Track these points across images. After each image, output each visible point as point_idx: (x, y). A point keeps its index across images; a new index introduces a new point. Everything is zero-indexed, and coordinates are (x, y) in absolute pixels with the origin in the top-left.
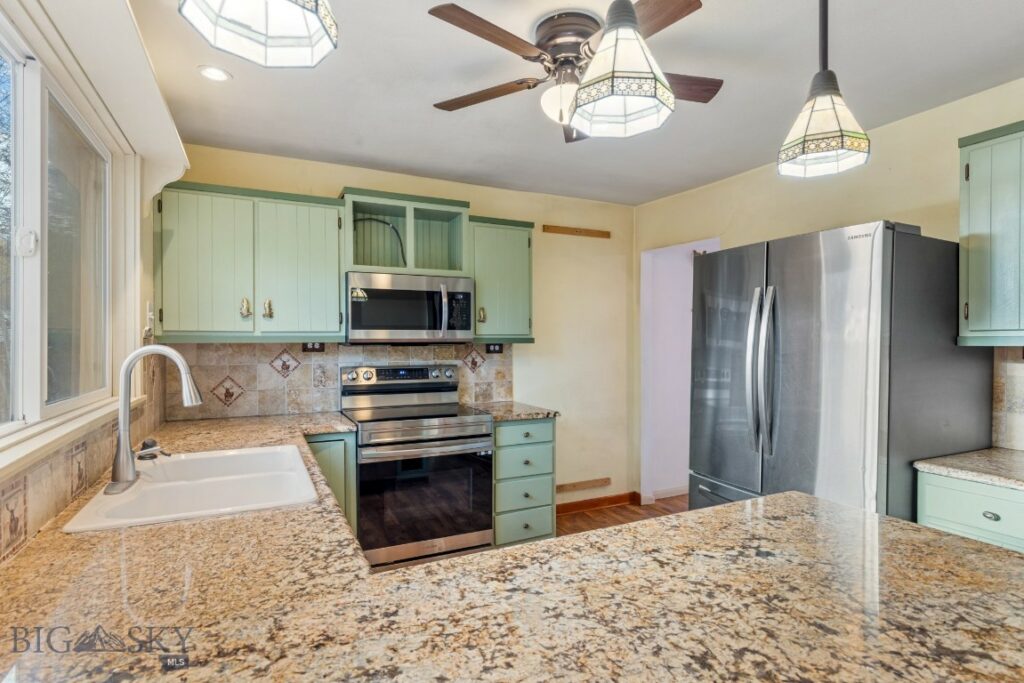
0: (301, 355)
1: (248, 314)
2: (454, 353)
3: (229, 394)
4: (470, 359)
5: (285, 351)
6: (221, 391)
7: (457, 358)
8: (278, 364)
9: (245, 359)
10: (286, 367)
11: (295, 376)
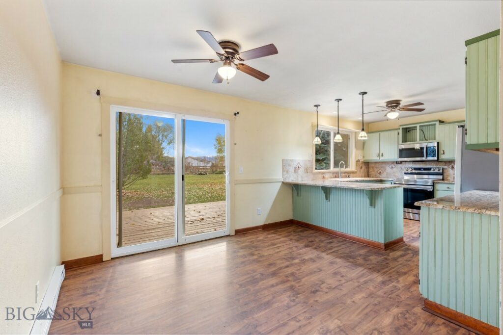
0: (396, 164)
1: (378, 155)
2: (444, 164)
3: (380, 173)
4: (451, 166)
5: (392, 164)
6: (379, 172)
7: (445, 165)
8: (391, 166)
9: (384, 165)
10: (392, 167)
11: (395, 169)
